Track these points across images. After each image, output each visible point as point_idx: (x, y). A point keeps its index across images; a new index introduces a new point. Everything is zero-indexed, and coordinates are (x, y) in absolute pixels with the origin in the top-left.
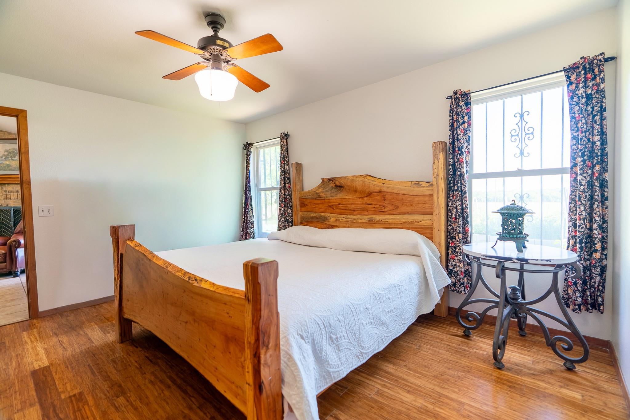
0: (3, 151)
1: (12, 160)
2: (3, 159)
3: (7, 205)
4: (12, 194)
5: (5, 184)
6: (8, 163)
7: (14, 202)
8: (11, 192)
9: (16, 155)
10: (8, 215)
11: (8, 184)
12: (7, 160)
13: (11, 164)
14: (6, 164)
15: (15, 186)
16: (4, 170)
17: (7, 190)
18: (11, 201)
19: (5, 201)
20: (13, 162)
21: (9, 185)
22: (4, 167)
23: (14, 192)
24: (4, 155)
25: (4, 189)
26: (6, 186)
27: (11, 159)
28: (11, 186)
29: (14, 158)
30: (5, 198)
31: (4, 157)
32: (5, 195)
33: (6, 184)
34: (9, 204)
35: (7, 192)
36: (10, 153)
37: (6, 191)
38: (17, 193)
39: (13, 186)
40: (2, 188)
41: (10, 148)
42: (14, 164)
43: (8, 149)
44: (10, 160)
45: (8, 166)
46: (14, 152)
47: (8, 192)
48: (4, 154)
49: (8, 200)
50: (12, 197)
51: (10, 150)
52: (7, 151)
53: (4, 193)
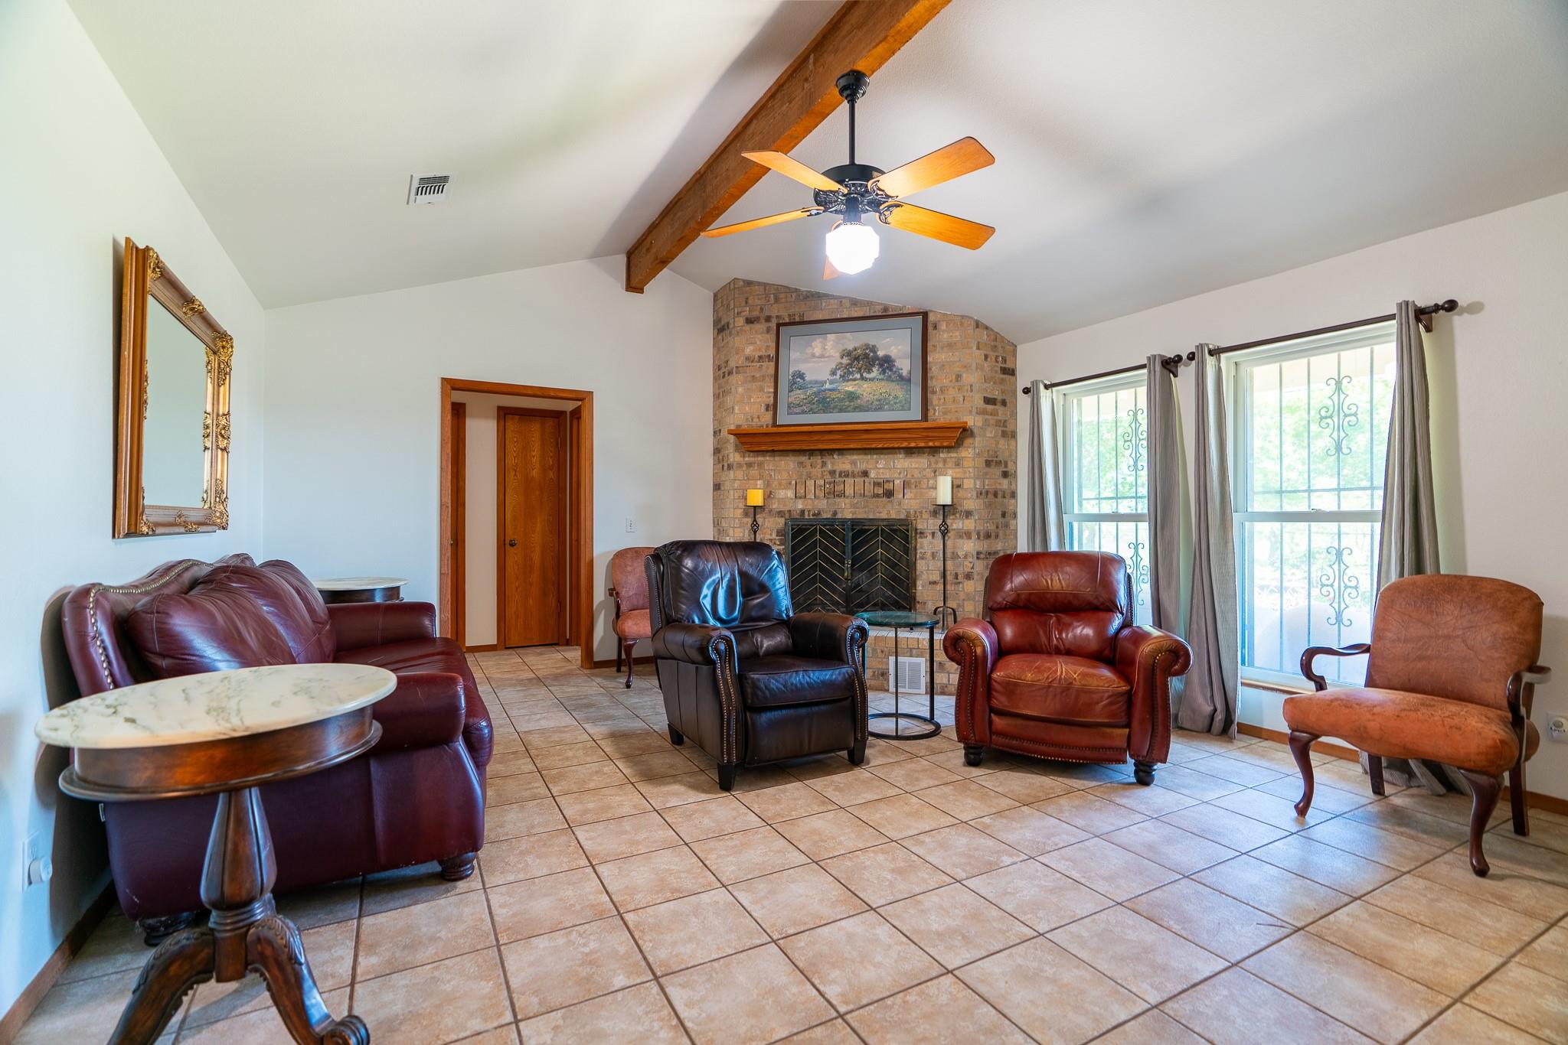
0: (838, 355)
1: (862, 378)
2: (838, 377)
3: (835, 513)
4: (849, 481)
5: (831, 451)
6: (850, 387)
7: (854, 506)
8: (847, 476)
9: (873, 365)
10: (836, 544)
11: (841, 451)
12: (848, 381)
13: (859, 392)
14: (846, 392)
15: (860, 457)
16: (841, 411)
17: (835, 468)
18: (847, 501)
19: (830, 501)
20: (866, 385)
21: (842, 454)
22: (841, 400)
23: (854, 477)
24: (839, 366)
25: (829, 467)
26: (835, 456)
27: (858, 376)
28: (848, 456)
29: (869, 373)
30: (829, 493)
31: (839, 373)
32: (830, 483)
33: (834, 450)
34: (839, 511)
35: (837, 474)
36: (857, 359)
37: (832, 473)
38: (862, 480)
39: (855, 457)
40: (824, 464)
41: (857, 345)
42: (869, 390)
43: (850, 347)
44: (855, 380)
45: (852, 396)
46: (866, 356)
47: (840, 476)
48: (841, 363)
49: (837, 500)
50: (849, 491)
51: (855, 349)
52: (849, 354)
53: (829, 478)
